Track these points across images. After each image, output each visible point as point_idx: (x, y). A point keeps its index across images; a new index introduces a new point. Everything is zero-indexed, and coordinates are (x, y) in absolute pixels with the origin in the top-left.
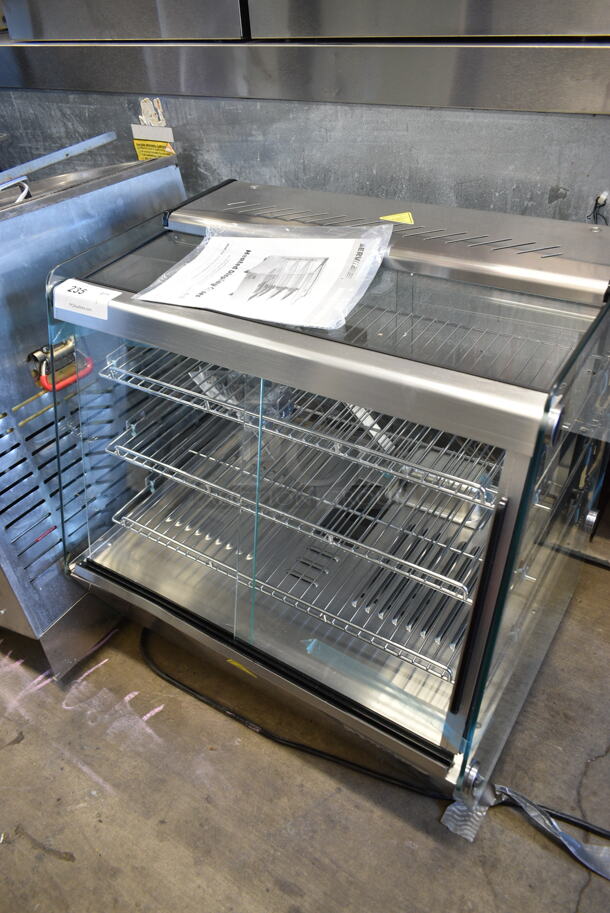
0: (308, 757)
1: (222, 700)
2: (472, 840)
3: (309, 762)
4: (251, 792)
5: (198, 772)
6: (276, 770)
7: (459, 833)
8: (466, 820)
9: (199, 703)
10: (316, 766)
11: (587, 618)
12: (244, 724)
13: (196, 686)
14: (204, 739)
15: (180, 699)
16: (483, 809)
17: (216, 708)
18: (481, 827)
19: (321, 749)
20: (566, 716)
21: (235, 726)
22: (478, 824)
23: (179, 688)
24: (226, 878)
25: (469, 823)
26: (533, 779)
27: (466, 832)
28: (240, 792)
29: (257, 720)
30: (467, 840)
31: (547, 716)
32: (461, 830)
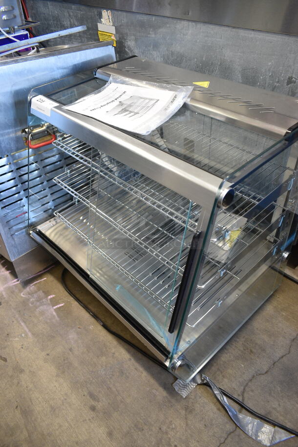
0: (121, 341)
1: (90, 307)
2: (184, 397)
3: (121, 344)
4: (90, 351)
5: (70, 337)
6: (105, 344)
7: (179, 392)
8: (184, 388)
9: (80, 306)
10: (123, 347)
11: (279, 306)
12: (96, 320)
13: (81, 298)
14: (77, 322)
15: (72, 302)
16: (194, 384)
17: (86, 310)
18: (191, 392)
19: (128, 339)
20: (251, 351)
21: (93, 320)
22: (190, 391)
23: (72, 297)
24: (67, 385)
25: (186, 389)
26: (223, 376)
27: (183, 393)
28: (85, 350)
29: (103, 320)
30: (182, 397)
31: (242, 349)
32: (181, 391)
